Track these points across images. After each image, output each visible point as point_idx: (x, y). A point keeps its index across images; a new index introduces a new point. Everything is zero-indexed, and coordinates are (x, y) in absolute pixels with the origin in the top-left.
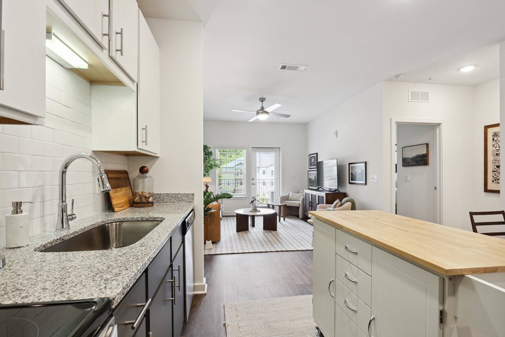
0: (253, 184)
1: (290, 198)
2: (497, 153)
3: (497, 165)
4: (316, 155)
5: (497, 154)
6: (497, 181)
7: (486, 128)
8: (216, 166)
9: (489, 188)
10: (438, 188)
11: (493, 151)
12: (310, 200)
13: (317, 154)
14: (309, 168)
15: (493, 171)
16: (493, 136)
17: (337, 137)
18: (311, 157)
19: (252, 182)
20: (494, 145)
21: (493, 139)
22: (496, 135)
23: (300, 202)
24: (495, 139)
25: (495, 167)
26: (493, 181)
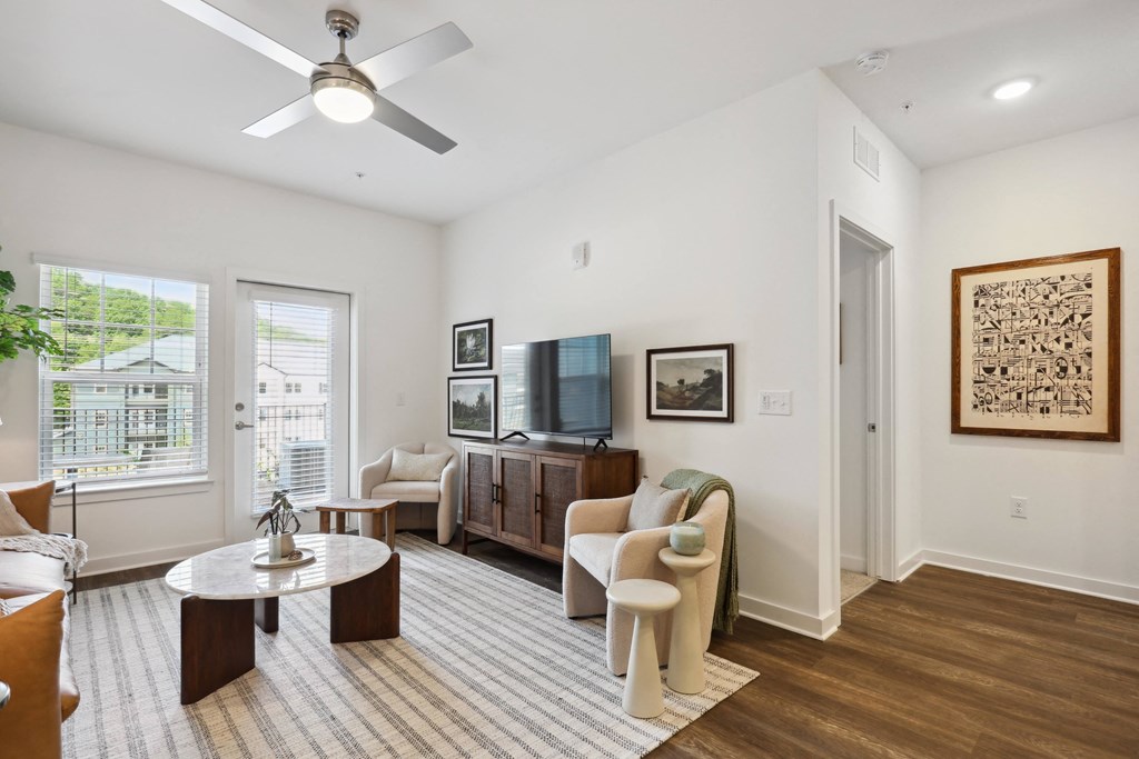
0: (240, 427)
1: (393, 473)
2: (987, 336)
3: (987, 366)
4: (486, 325)
5: (986, 340)
6: (986, 406)
7: (957, 274)
8: (37, 341)
9: (964, 424)
10: (880, 428)
11: (976, 332)
12: (497, 479)
13: (490, 322)
14: (455, 370)
15: (976, 382)
16: (976, 294)
17: (585, 264)
18: (461, 333)
19: (238, 417)
20: (977, 318)
21: (976, 303)
22: (981, 292)
23: (442, 486)
24: (982, 301)
25: (982, 372)
26: (976, 406)
